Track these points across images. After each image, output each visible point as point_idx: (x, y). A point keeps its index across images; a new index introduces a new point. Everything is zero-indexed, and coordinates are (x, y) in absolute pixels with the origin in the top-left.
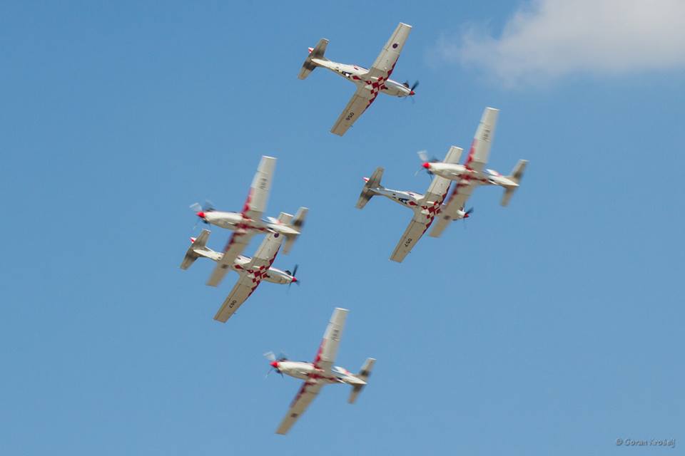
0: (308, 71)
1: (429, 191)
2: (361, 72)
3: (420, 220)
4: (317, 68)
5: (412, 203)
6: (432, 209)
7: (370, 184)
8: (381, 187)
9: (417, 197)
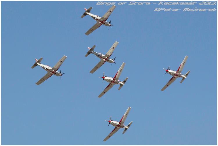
0: (84, 16)
1: (107, 54)
2: (99, 18)
3: (102, 62)
4: (87, 15)
5: (101, 57)
6: (106, 59)
7: (91, 50)
8: (93, 51)
9: (103, 55)
